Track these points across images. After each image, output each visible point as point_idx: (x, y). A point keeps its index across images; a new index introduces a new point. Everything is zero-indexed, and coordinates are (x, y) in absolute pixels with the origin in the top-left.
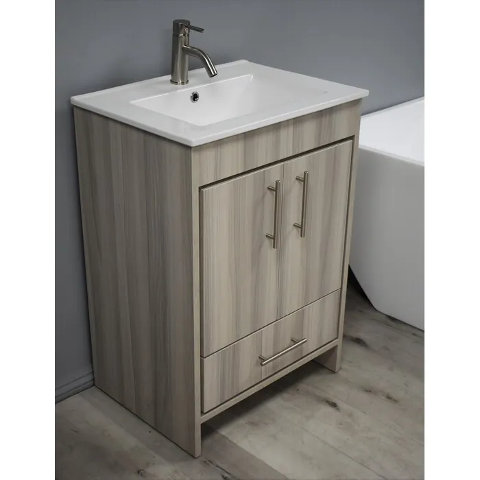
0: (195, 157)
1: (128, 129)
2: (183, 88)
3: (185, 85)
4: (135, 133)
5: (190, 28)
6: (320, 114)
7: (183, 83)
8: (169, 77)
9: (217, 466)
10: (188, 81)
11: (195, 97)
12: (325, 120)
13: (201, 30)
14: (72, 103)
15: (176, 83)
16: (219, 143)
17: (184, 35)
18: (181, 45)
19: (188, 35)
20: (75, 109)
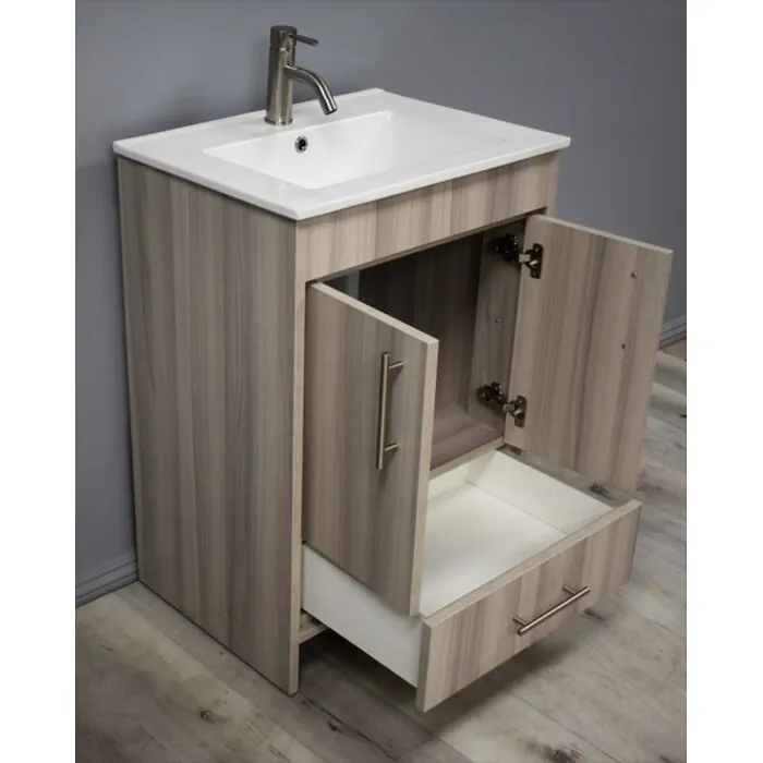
0: (301, 236)
1: (200, 193)
2: (284, 130)
3: (287, 127)
4: (209, 198)
5: (296, 38)
6: (494, 174)
7: (284, 123)
8: (263, 114)
9: (323, 710)
10: (291, 121)
11: (302, 144)
12: (502, 182)
13: (312, 42)
14: (115, 150)
15: (273, 123)
16: (337, 216)
17: (288, 49)
18: (283, 64)
19: (294, 50)
20: (119, 161)
